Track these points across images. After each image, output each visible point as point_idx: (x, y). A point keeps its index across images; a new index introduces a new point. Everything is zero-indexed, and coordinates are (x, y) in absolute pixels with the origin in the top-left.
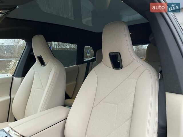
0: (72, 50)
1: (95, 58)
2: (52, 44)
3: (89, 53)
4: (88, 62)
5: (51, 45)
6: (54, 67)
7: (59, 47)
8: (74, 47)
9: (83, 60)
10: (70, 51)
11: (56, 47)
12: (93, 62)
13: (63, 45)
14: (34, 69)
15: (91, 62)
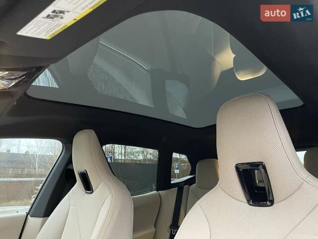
0: (147, 163)
1: (194, 178)
2: (114, 153)
3: (177, 169)
4: (180, 186)
5: (114, 155)
6: (110, 196)
7: (127, 157)
8: (152, 158)
9: (170, 181)
10: (145, 164)
11: (120, 158)
12: (190, 185)
13: (133, 155)
14: (70, 200)
15: (186, 186)
